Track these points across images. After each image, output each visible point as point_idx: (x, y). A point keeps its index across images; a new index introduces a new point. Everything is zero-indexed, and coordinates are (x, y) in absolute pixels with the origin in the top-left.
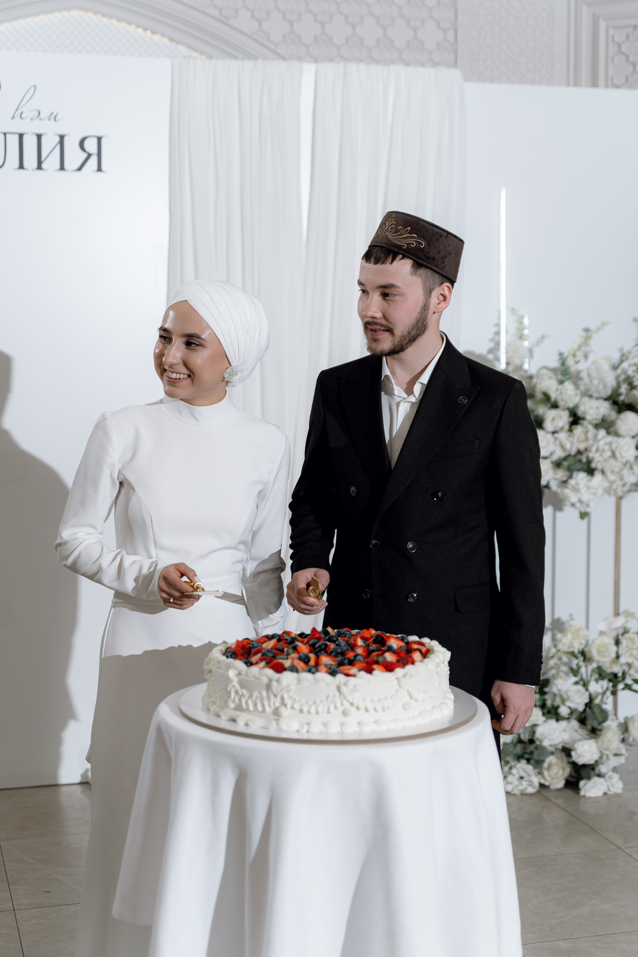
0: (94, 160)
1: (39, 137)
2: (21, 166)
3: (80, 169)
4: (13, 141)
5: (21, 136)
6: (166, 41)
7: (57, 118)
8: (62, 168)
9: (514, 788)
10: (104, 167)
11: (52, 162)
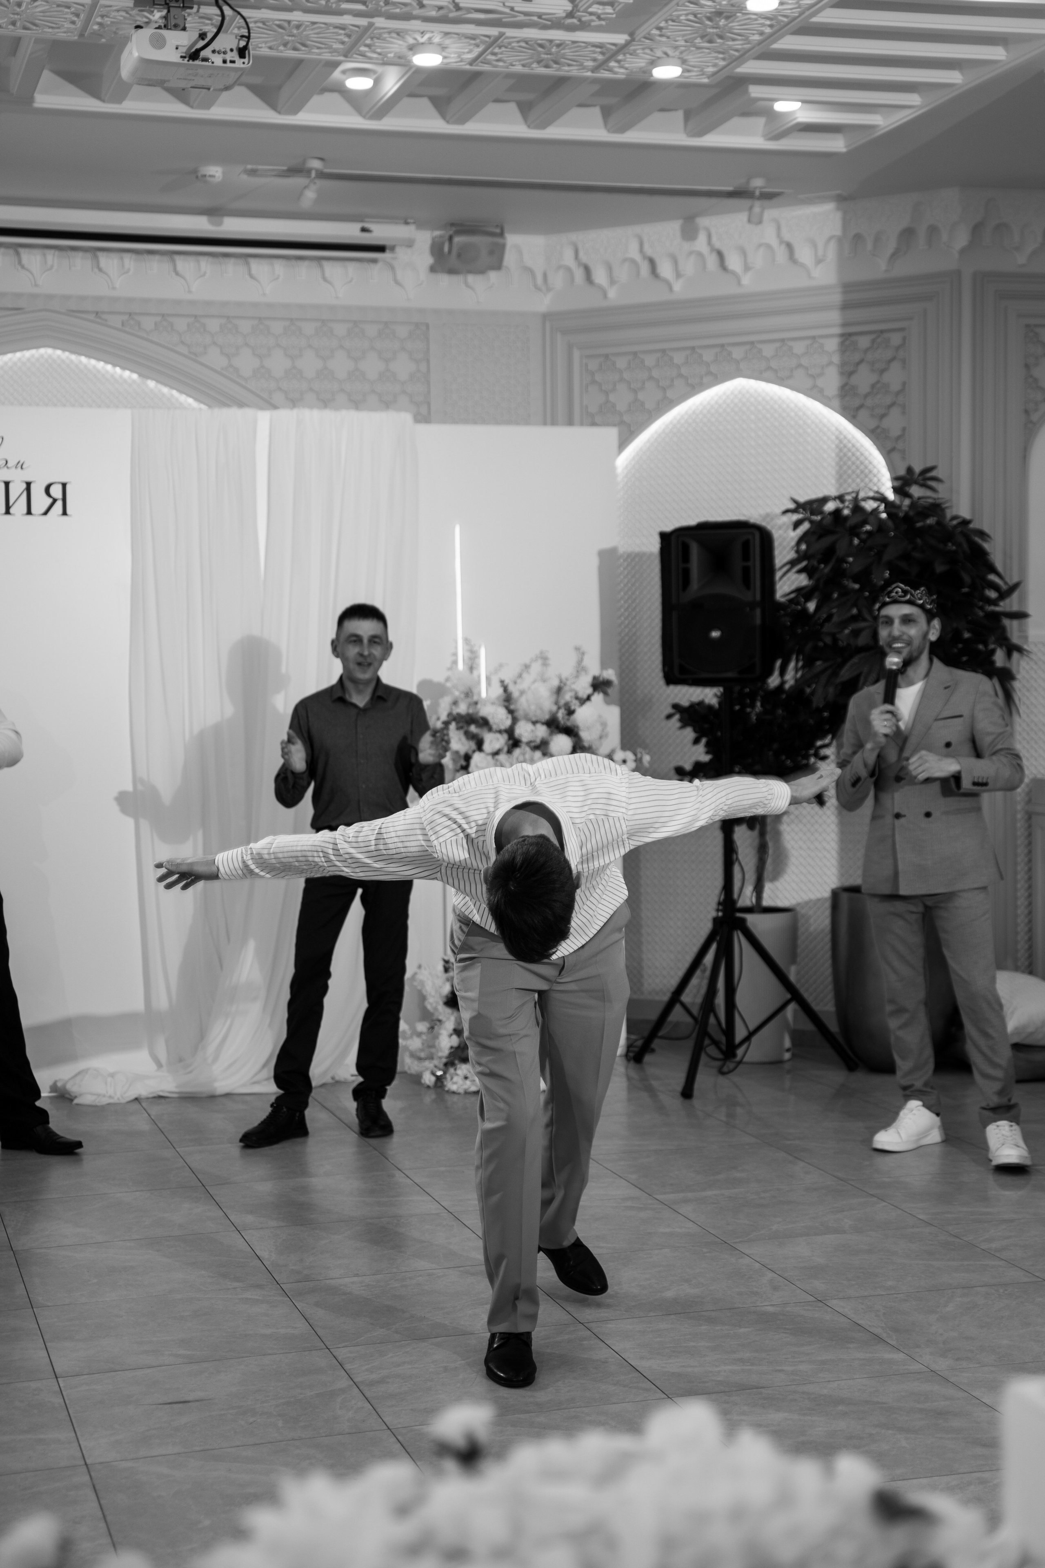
3: (46, 513)
6: (136, 375)
7: (23, 467)
9: (458, 1088)
10: (68, 511)
11: (19, 507)
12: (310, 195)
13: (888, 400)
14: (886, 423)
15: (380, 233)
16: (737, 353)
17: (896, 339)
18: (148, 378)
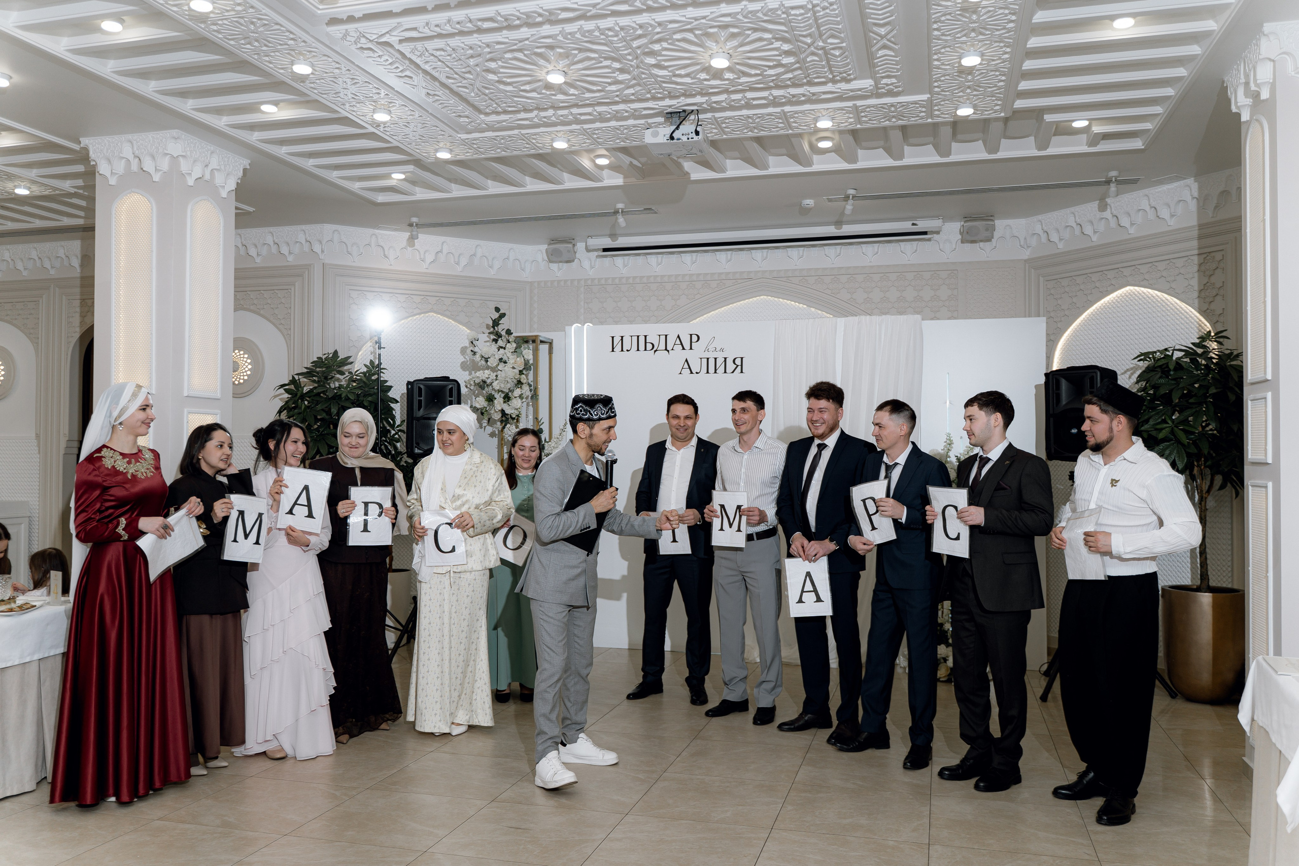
0: (739, 367)
1: (716, 359)
2: (708, 372)
3: (733, 372)
4: (705, 361)
5: (708, 359)
6: (805, 306)
7: (723, 351)
8: (725, 372)
10: (744, 371)
11: (721, 370)
12: (849, 207)
13: (1214, 293)
14: (1213, 306)
15: (922, 225)
16: (1127, 272)
17: (1218, 256)
18: (811, 307)
